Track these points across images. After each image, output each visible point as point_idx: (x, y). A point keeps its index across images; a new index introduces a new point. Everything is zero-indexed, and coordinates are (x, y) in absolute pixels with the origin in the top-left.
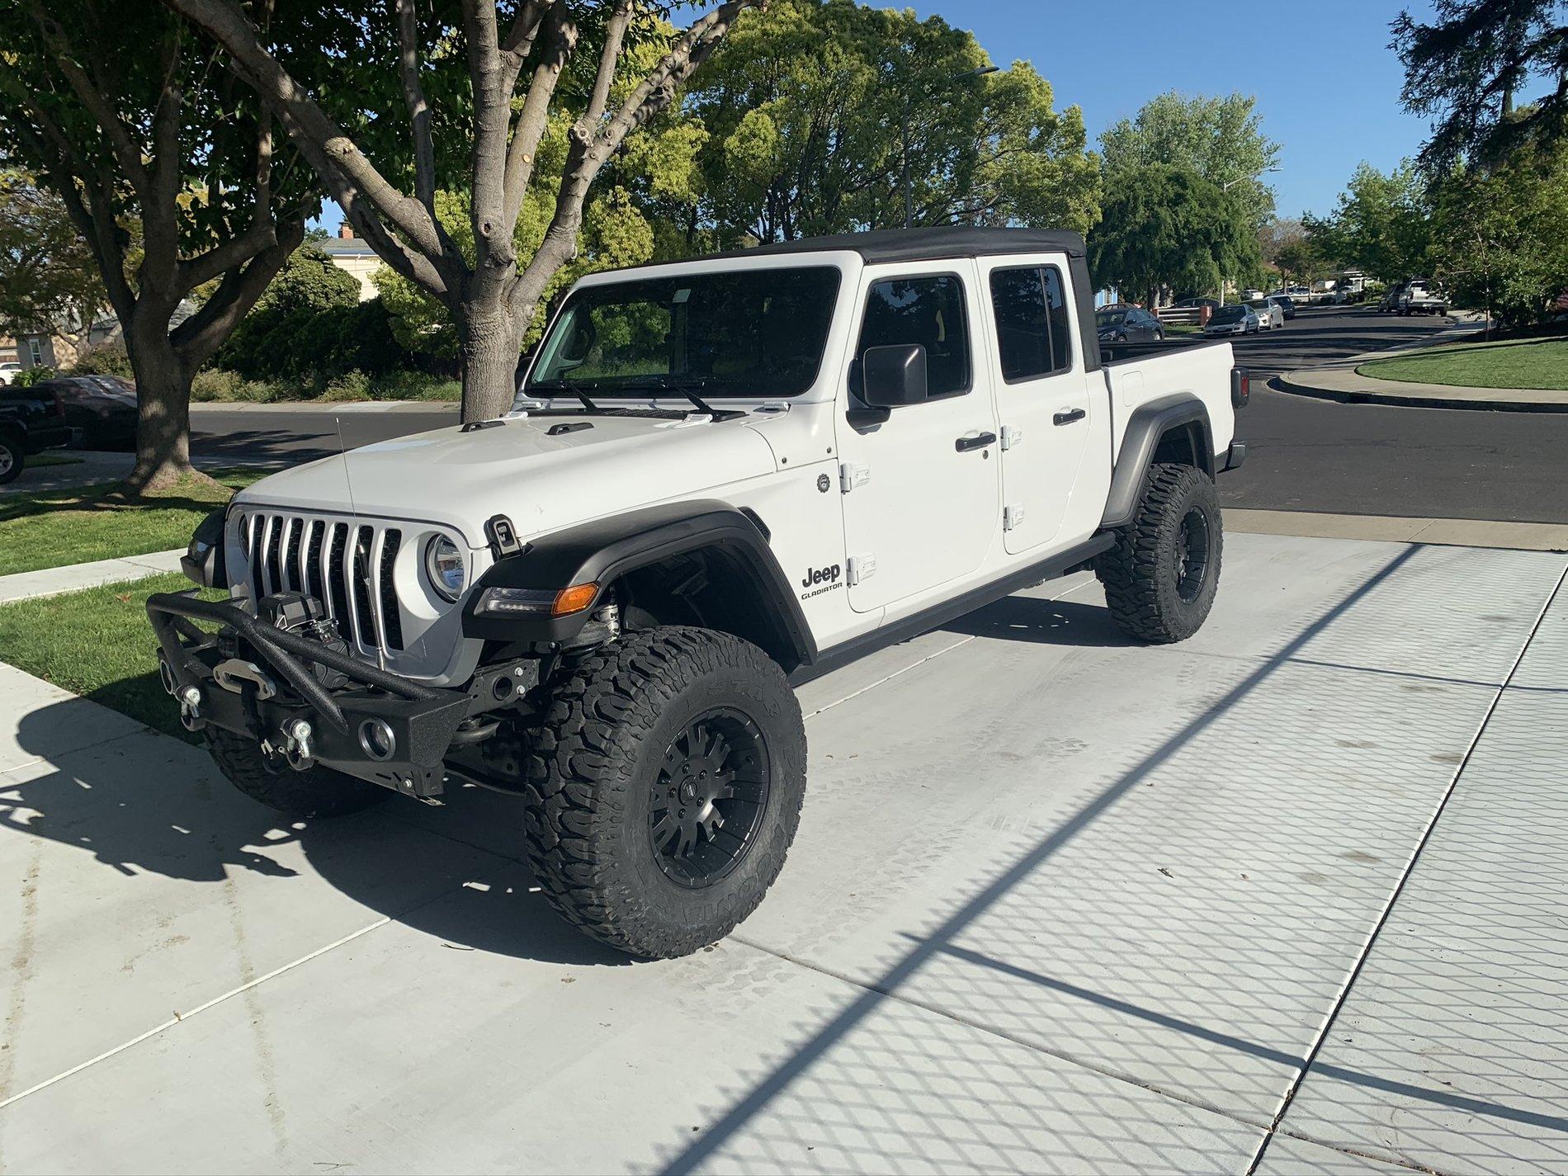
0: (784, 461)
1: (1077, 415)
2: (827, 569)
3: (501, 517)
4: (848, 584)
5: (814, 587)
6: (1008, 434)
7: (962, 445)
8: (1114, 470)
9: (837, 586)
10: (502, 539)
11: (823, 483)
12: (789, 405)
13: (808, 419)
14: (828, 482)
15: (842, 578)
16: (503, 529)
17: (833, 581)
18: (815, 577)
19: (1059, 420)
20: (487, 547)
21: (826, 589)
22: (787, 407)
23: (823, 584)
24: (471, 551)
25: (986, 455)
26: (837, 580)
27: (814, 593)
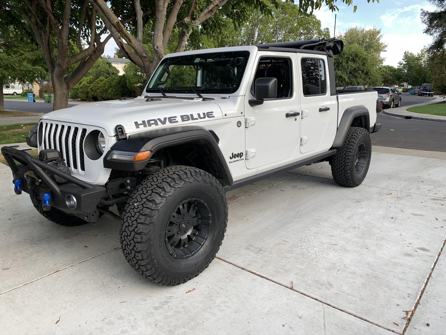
0: (226, 115)
1: (327, 109)
2: (239, 154)
3: (120, 125)
4: (246, 159)
5: (234, 159)
6: (304, 113)
7: (288, 115)
8: (338, 129)
9: (242, 159)
10: (119, 134)
11: (239, 124)
12: (229, 97)
13: (235, 101)
14: (241, 124)
15: (244, 157)
16: (120, 130)
17: (240, 158)
18: (234, 156)
19: (321, 110)
20: (114, 136)
21: (238, 160)
22: (228, 97)
23: (237, 159)
24: (108, 137)
25: (296, 120)
26: (242, 158)
27: (234, 161)
